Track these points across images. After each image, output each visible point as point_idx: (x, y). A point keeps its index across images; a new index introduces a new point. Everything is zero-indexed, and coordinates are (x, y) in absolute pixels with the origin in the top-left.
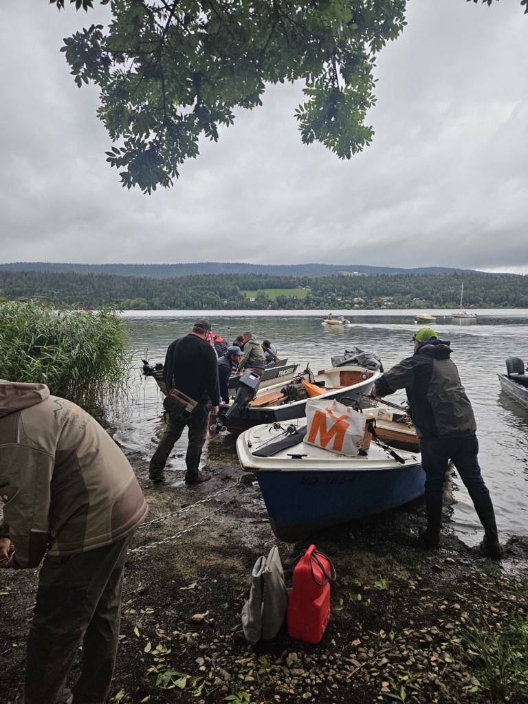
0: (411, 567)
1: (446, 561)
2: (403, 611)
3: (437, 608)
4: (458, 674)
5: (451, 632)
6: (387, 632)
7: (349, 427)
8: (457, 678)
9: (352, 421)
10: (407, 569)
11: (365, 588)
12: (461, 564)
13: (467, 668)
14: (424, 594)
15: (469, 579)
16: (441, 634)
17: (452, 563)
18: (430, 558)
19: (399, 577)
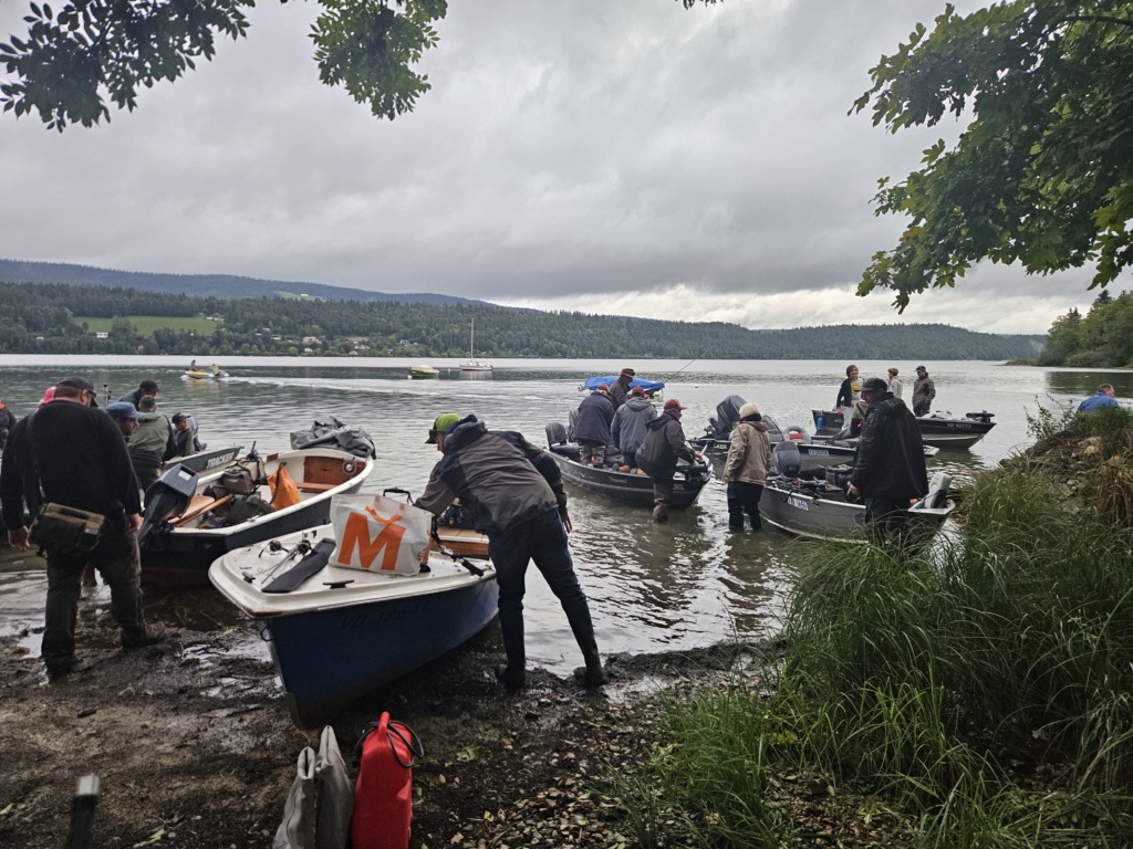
0: (498, 722)
1: (540, 703)
2: (508, 780)
3: (548, 764)
4: (598, 835)
5: (575, 789)
6: (494, 813)
7: (406, 532)
8: (598, 840)
9: (408, 522)
10: (494, 726)
11: (447, 765)
12: (559, 703)
13: (605, 827)
14: (527, 751)
15: (573, 719)
16: (563, 794)
17: (548, 705)
18: (519, 705)
19: (487, 739)
